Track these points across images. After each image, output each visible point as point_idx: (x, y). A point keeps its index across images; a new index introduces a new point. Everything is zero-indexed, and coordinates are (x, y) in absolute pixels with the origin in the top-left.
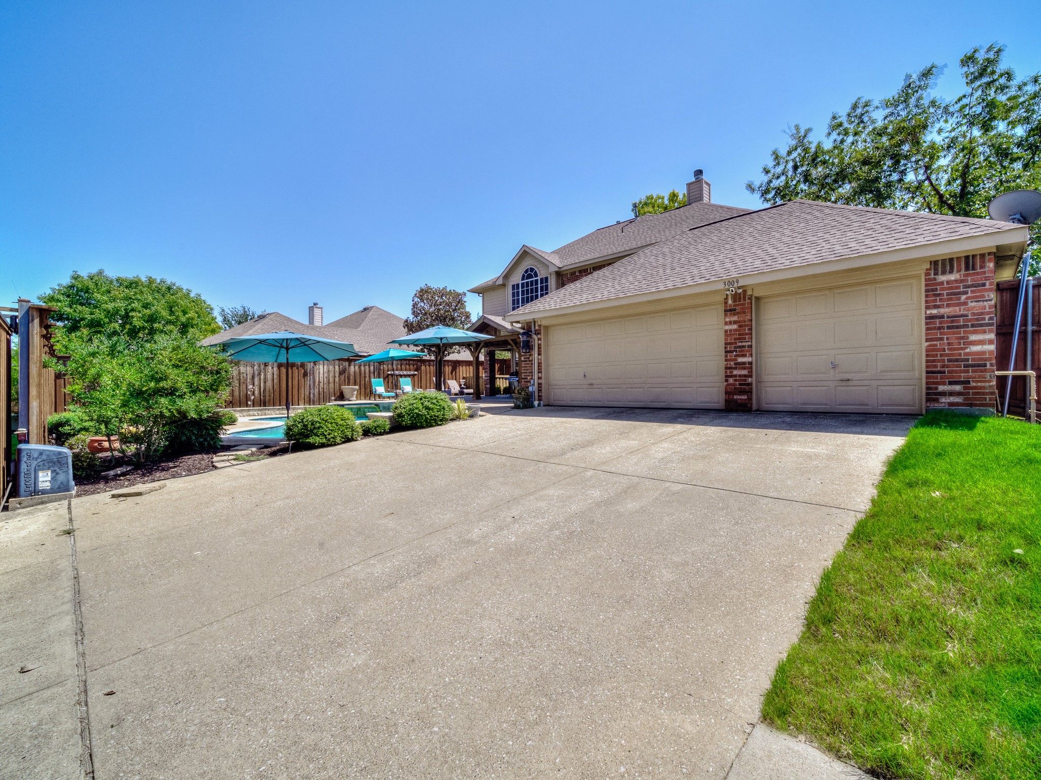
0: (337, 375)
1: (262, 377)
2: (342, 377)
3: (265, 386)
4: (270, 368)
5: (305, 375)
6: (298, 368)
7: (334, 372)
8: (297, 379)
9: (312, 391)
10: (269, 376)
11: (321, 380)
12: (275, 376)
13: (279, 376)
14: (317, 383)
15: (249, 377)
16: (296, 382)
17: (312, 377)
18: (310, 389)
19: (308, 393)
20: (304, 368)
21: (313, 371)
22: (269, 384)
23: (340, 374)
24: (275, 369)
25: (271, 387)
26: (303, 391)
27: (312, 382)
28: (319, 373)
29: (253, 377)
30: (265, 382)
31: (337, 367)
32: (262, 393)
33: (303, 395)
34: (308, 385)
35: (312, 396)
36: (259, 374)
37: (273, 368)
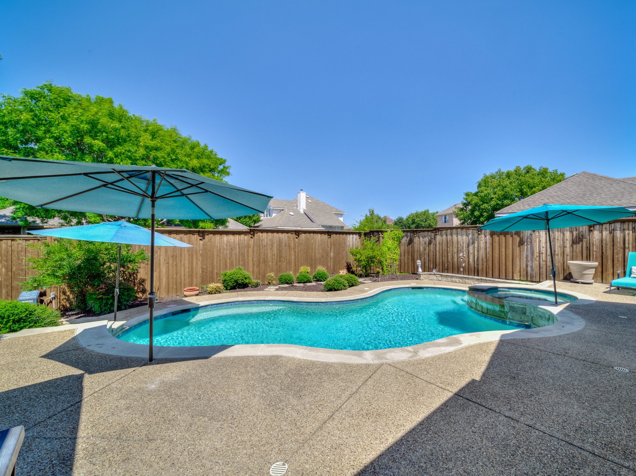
0: (568, 244)
1: (476, 245)
2: (578, 247)
3: (478, 255)
4: (483, 236)
5: (521, 243)
6: (512, 236)
7: (563, 240)
8: (511, 247)
9: (529, 263)
10: (482, 245)
11: (543, 250)
12: (488, 245)
13: (492, 244)
14: (536, 254)
15: (465, 245)
16: (510, 252)
17: (529, 246)
18: (527, 260)
19: (524, 266)
20: (519, 236)
21: (531, 239)
22: (482, 252)
23: (574, 242)
24: (487, 237)
25: (484, 256)
26: (518, 263)
27: (529, 252)
28: (540, 241)
29: (468, 245)
30: (478, 251)
31: (568, 235)
32: (476, 261)
33: (518, 267)
34: (525, 256)
35: (529, 269)
36: (473, 243)
37: (486, 236)
